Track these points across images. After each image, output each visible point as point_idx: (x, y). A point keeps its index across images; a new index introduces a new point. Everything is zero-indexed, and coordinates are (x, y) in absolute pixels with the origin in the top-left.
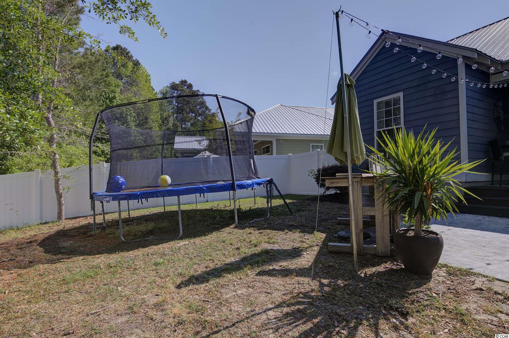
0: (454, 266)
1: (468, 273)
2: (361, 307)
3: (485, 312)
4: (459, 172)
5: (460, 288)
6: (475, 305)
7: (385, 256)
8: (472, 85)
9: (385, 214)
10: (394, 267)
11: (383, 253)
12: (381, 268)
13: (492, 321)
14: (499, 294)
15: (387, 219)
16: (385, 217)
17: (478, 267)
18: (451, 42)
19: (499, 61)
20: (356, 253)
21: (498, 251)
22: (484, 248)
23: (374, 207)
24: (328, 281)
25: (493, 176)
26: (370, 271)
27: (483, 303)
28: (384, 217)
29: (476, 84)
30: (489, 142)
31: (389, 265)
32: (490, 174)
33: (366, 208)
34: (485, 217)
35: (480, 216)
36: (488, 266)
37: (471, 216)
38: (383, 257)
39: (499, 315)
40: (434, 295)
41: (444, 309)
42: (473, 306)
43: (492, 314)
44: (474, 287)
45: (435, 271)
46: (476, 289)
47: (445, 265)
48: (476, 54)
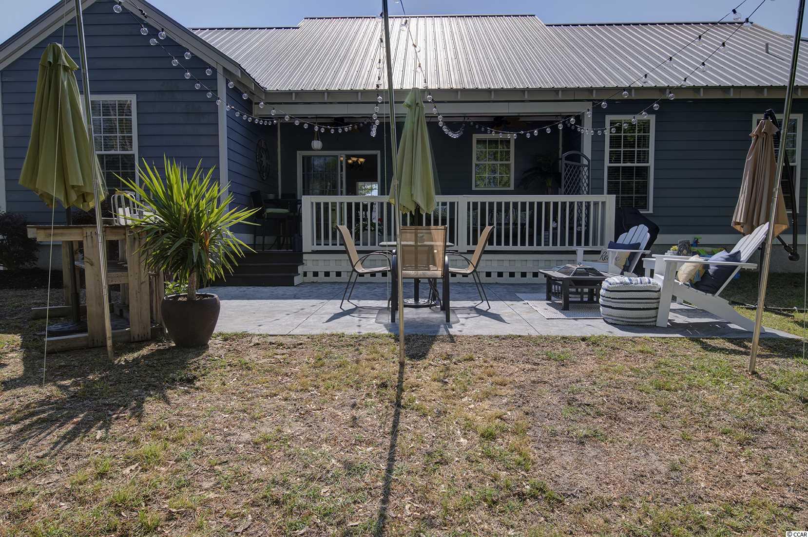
0: (230, 333)
1: (244, 335)
2: (137, 391)
3: (264, 357)
4: (235, 222)
5: (239, 348)
6: (256, 355)
7: (143, 339)
8: (237, 114)
9: (143, 280)
10: (161, 348)
11: (140, 336)
12: (145, 351)
13: (271, 361)
14: (273, 344)
15: (146, 288)
16: (143, 286)
17: (251, 329)
18: (195, 32)
19: (263, 88)
20: (111, 335)
21: (266, 315)
22: (254, 315)
23: (127, 271)
24: (70, 381)
25: (255, 237)
26: (130, 357)
27: (262, 352)
28: (142, 284)
29: (241, 115)
30: (251, 193)
31: (153, 347)
32: (252, 235)
33: (114, 273)
34: (249, 287)
35: (244, 287)
36: (261, 327)
37: (235, 288)
38: (141, 341)
39: (276, 356)
40: (216, 358)
41: (229, 365)
42: (253, 356)
43: (270, 357)
44: (252, 344)
45: (210, 341)
46: (254, 345)
47: (220, 334)
48: (239, 71)
